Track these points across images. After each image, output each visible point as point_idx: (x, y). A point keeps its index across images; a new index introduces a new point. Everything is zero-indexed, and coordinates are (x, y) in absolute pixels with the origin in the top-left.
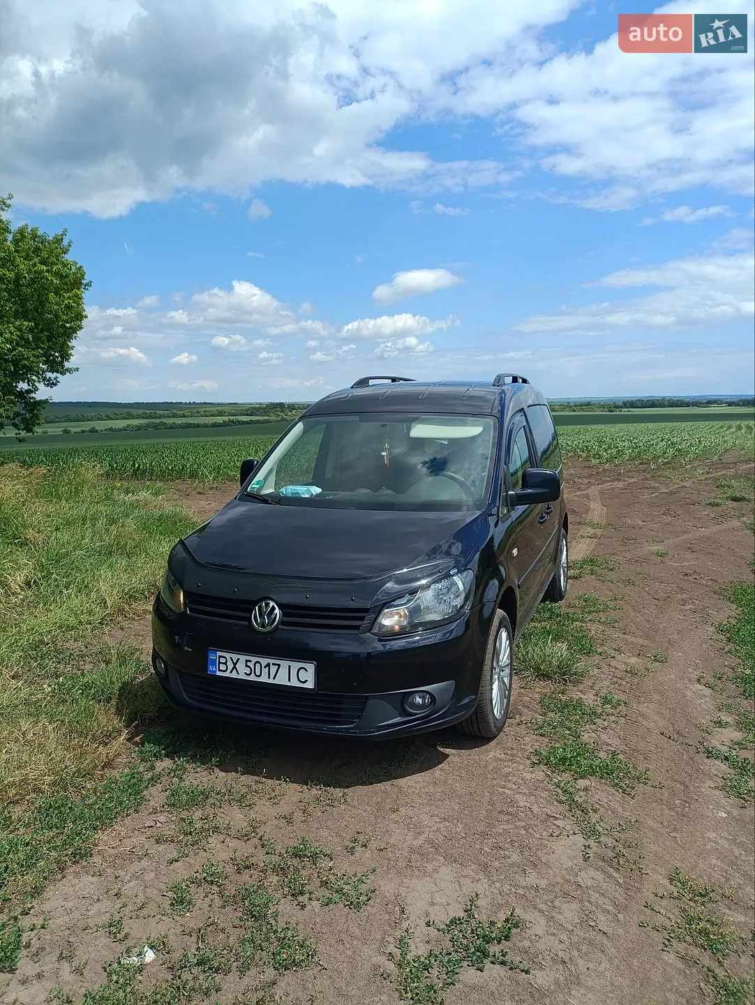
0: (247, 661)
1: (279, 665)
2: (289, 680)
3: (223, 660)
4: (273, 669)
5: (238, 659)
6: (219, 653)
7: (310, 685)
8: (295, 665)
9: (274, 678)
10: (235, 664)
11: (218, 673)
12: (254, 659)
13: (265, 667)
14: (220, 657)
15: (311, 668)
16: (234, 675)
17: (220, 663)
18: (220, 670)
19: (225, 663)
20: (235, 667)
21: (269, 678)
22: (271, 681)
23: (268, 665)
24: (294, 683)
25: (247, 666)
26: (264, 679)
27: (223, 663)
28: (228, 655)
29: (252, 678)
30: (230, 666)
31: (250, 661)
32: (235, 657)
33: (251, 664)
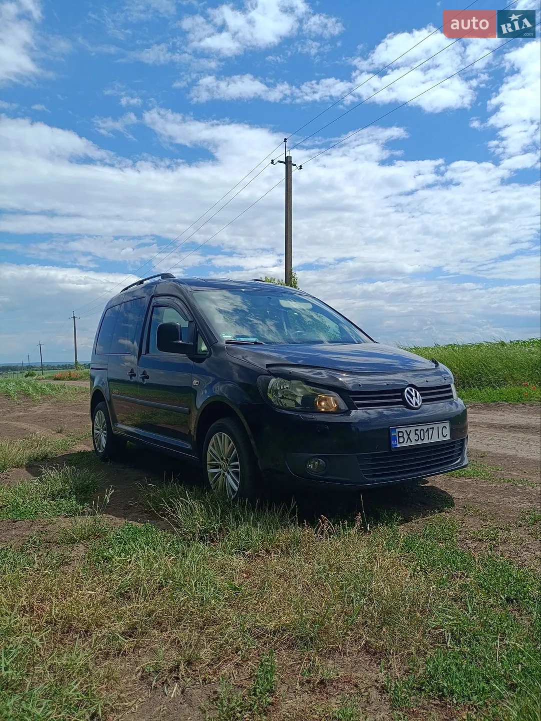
0: (416, 430)
1: (433, 428)
2: (438, 438)
3: (401, 434)
4: (431, 431)
5: (411, 430)
6: (398, 430)
7: (448, 438)
8: (441, 426)
9: (431, 439)
10: (409, 435)
11: (399, 445)
12: (419, 428)
13: (426, 432)
14: (399, 432)
15: (447, 425)
16: (409, 443)
17: (399, 437)
18: (399, 443)
19: (403, 436)
20: (409, 438)
21: (429, 439)
22: (429, 441)
23: (428, 430)
24: (442, 439)
25: (416, 434)
26: (426, 441)
27: (401, 437)
28: (403, 430)
29: (420, 442)
30: (406, 437)
31: (418, 430)
32: (408, 430)
33: (418, 432)
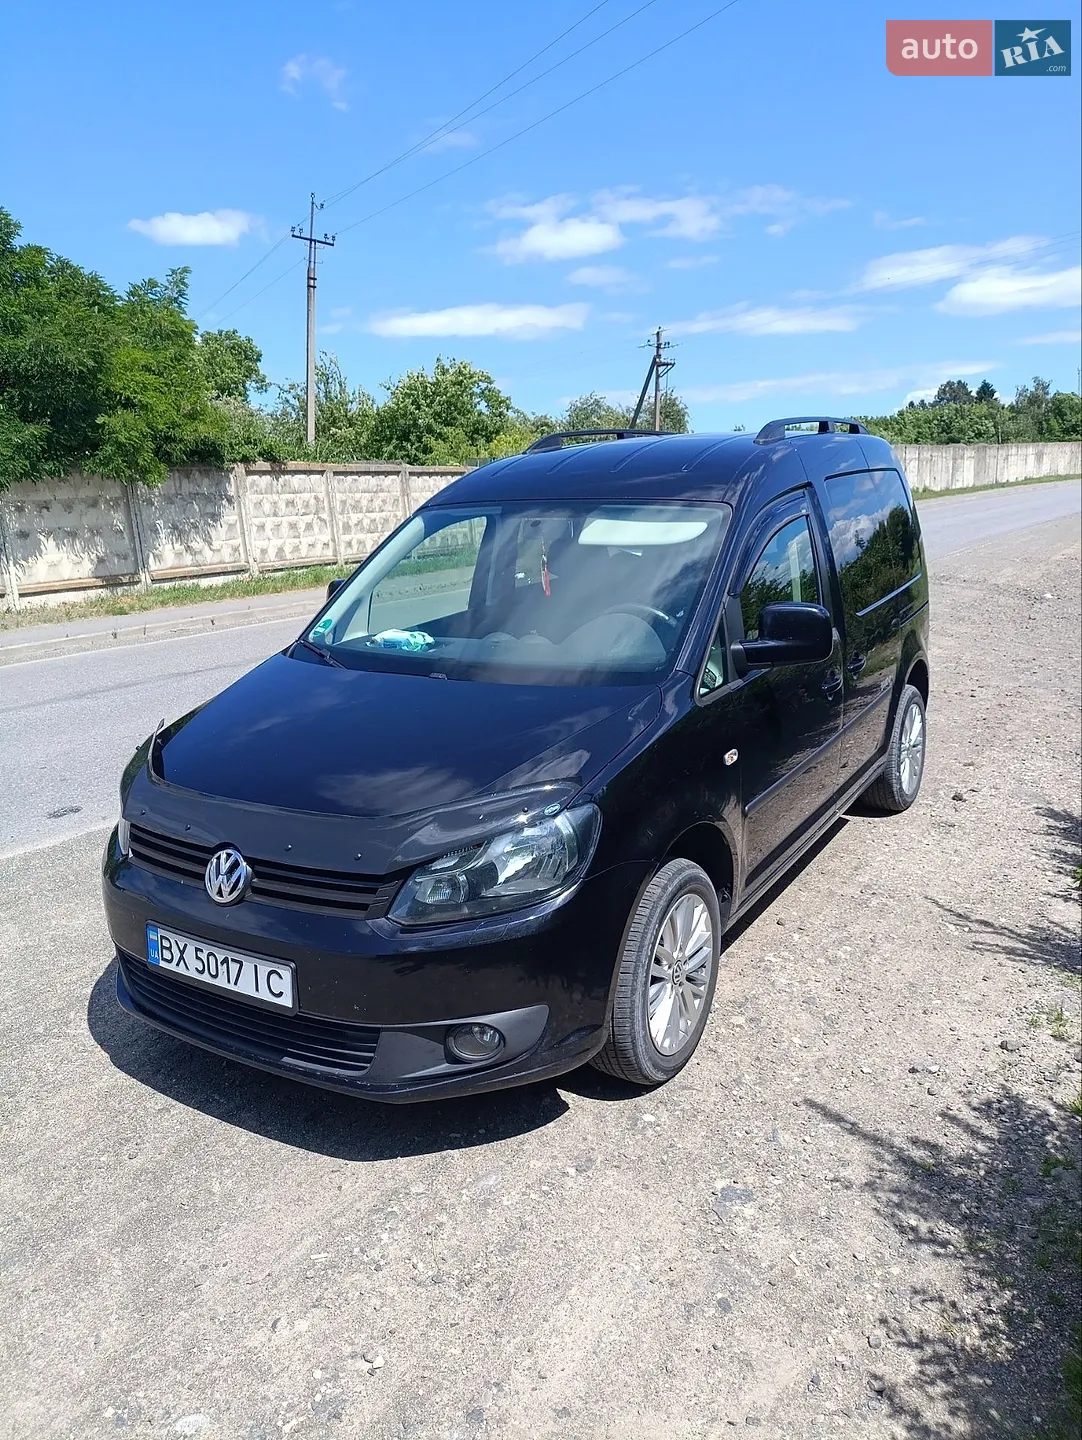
0: (197, 950)
1: (241, 964)
2: (257, 990)
3: (166, 944)
4: (234, 967)
5: (186, 945)
6: (161, 932)
7: (287, 1001)
8: (264, 968)
9: (236, 984)
10: (182, 952)
11: (163, 964)
12: (207, 949)
13: (222, 963)
14: (162, 937)
15: (287, 973)
16: (181, 970)
17: (163, 947)
18: (163, 959)
19: (169, 949)
20: (182, 958)
21: (229, 982)
22: (231, 987)
23: (225, 961)
24: (263, 996)
25: (198, 957)
26: (222, 982)
27: (167, 948)
28: (173, 937)
29: (205, 978)
30: (176, 954)
31: (202, 951)
32: (182, 941)
33: (203, 956)
